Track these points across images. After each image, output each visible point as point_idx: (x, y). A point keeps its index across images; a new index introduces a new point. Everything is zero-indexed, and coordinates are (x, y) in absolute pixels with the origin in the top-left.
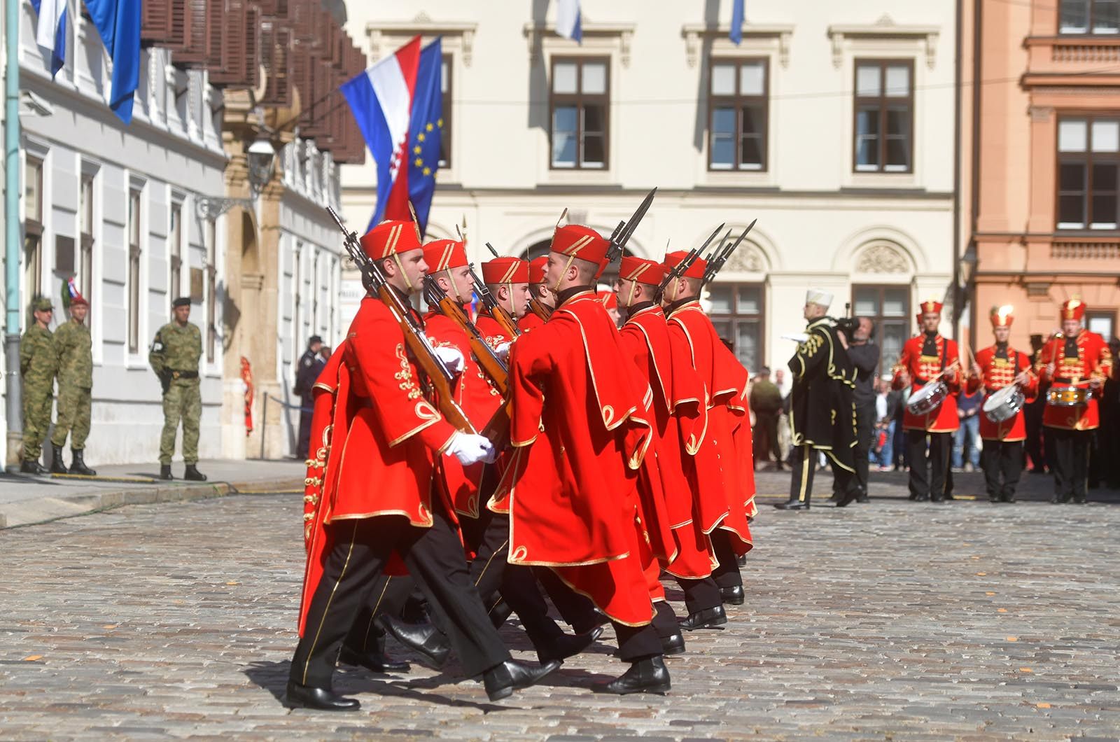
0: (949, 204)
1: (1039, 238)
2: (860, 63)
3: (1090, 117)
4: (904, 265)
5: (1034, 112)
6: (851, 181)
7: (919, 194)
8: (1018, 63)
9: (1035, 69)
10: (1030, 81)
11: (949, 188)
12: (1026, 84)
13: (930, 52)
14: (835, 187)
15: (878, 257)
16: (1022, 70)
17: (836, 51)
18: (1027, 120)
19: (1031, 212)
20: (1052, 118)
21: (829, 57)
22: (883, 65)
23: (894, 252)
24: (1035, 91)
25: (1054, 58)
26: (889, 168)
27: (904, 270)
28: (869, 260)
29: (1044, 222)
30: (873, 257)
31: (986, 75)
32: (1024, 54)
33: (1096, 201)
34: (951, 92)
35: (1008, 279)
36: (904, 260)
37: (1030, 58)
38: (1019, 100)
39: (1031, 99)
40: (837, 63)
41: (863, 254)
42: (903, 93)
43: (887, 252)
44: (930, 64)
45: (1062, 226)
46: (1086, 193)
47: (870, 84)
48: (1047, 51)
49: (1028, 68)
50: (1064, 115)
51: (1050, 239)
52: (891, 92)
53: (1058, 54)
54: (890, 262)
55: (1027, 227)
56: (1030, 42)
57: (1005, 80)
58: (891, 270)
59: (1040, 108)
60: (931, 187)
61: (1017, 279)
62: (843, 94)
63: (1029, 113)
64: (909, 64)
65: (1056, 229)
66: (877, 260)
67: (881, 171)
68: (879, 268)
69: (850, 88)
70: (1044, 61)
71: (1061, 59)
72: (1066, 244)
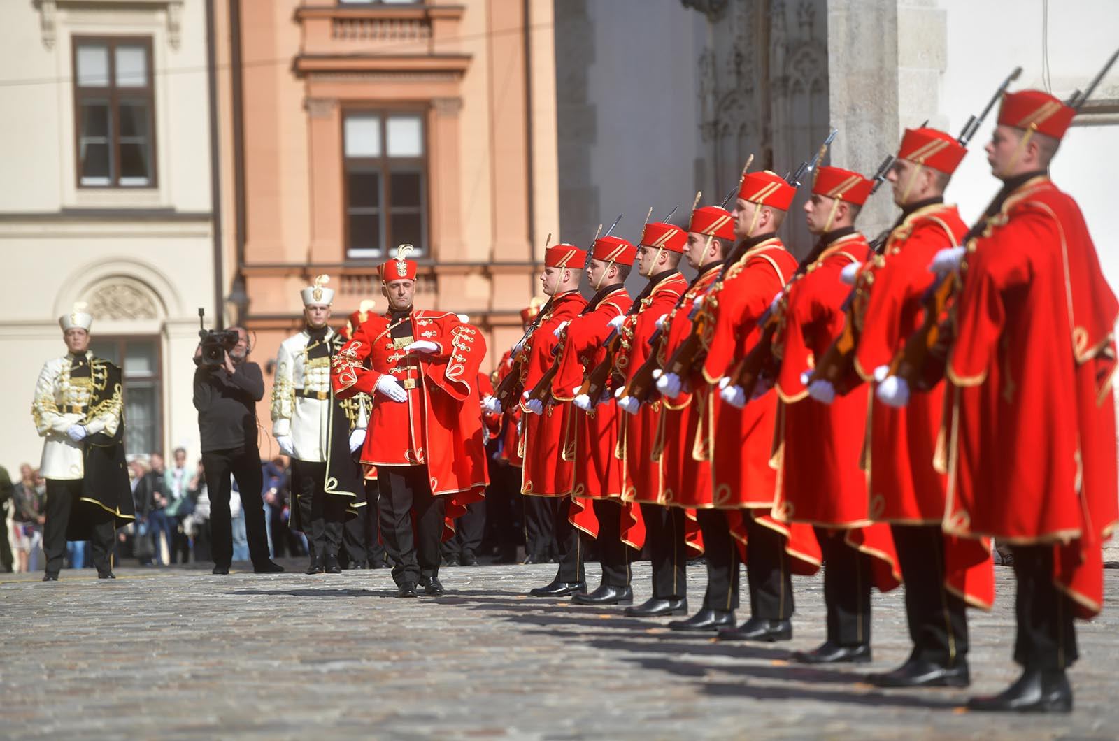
0: (207, 228)
1: (325, 268)
2: (79, 42)
3: (383, 111)
4: (151, 309)
5: (313, 106)
6: (74, 199)
7: (167, 215)
8: (289, 40)
9: (311, 49)
10: (305, 64)
11: (205, 206)
12: (300, 70)
13: (173, 27)
14: (53, 206)
15: (115, 299)
16: (294, 51)
17: (46, 26)
18: (303, 116)
19: (313, 236)
20: (335, 113)
21: (37, 33)
22: (111, 44)
23: (137, 293)
24: (312, 78)
25: (334, 35)
26: (125, 181)
27: (151, 316)
28: (104, 304)
29: (331, 248)
30: (109, 299)
31: (248, 55)
32: (295, 30)
33: (397, 221)
34: (202, 78)
35: (288, 324)
36: (151, 303)
37: (304, 35)
38: (292, 91)
39: (307, 89)
40: (48, 42)
41: (96, 294)
42: (139, 81)
43: (127, 293)
44: (174, 44)
45: (355, 253)
46: (383, 210)
47: (94, 69)
48: (326, 26)
49: (302, 48)
50: (351, 110)
51: (340, 270)
52: (124, 81)
53: (339, 29)
54: (131, 305)
55: (309, 255)
56: (304, 14)
57: (273, 63)
58: (133, 317)
59: (320, 101)
60: (182, 206)
61: (298, 323)
62: (59, 80)
63: (306, 108)
64: (145, 44)
65: (346, 257)
66: (113, 304)
67: (115, 185)
68: (116, 313)
69: (67, 72)
70: (322, 40)
71: (344, 36)
72: (359, 277)
